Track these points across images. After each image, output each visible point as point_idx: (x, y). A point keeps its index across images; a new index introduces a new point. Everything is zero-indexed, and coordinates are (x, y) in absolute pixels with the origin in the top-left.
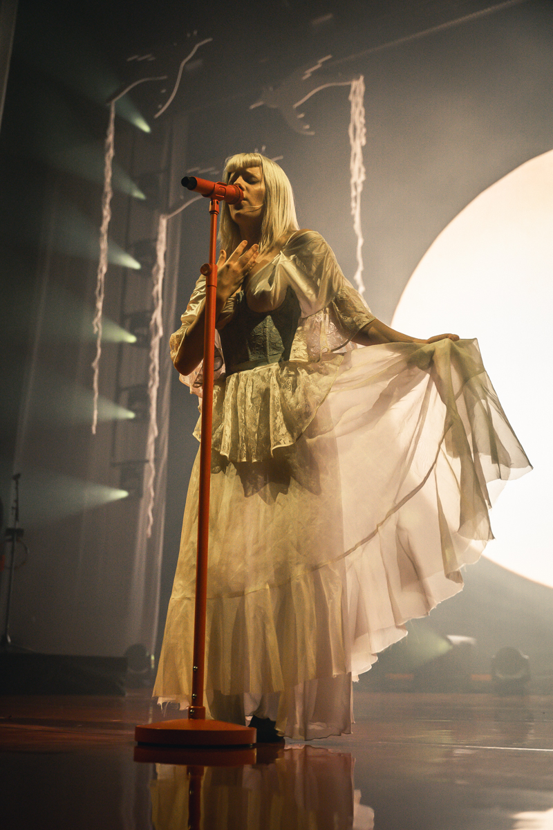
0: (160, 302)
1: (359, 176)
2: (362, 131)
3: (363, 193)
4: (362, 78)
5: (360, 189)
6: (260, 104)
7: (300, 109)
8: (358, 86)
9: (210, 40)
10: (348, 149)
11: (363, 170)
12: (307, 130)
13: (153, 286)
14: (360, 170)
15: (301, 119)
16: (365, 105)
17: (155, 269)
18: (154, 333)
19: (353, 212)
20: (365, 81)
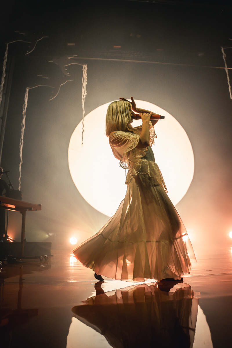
0: (25, 116)
1: (85, 93)
2: (86, 80)
3: (85, 98)
4: (87, 65)
5: (85, 97)
6: (52, 62)
7: (66, 67)
8: (85, 67)
9: (48, 37)
10: (82, 84)
11: (86, 91)
12: (68, 74)
13: (23, 111)
14: (85, 91)
15: (66, 70)
16: (87, 73)
17: (24, 105)
18: (22, 127)
19: (82, 103)
20: (87, 67)
